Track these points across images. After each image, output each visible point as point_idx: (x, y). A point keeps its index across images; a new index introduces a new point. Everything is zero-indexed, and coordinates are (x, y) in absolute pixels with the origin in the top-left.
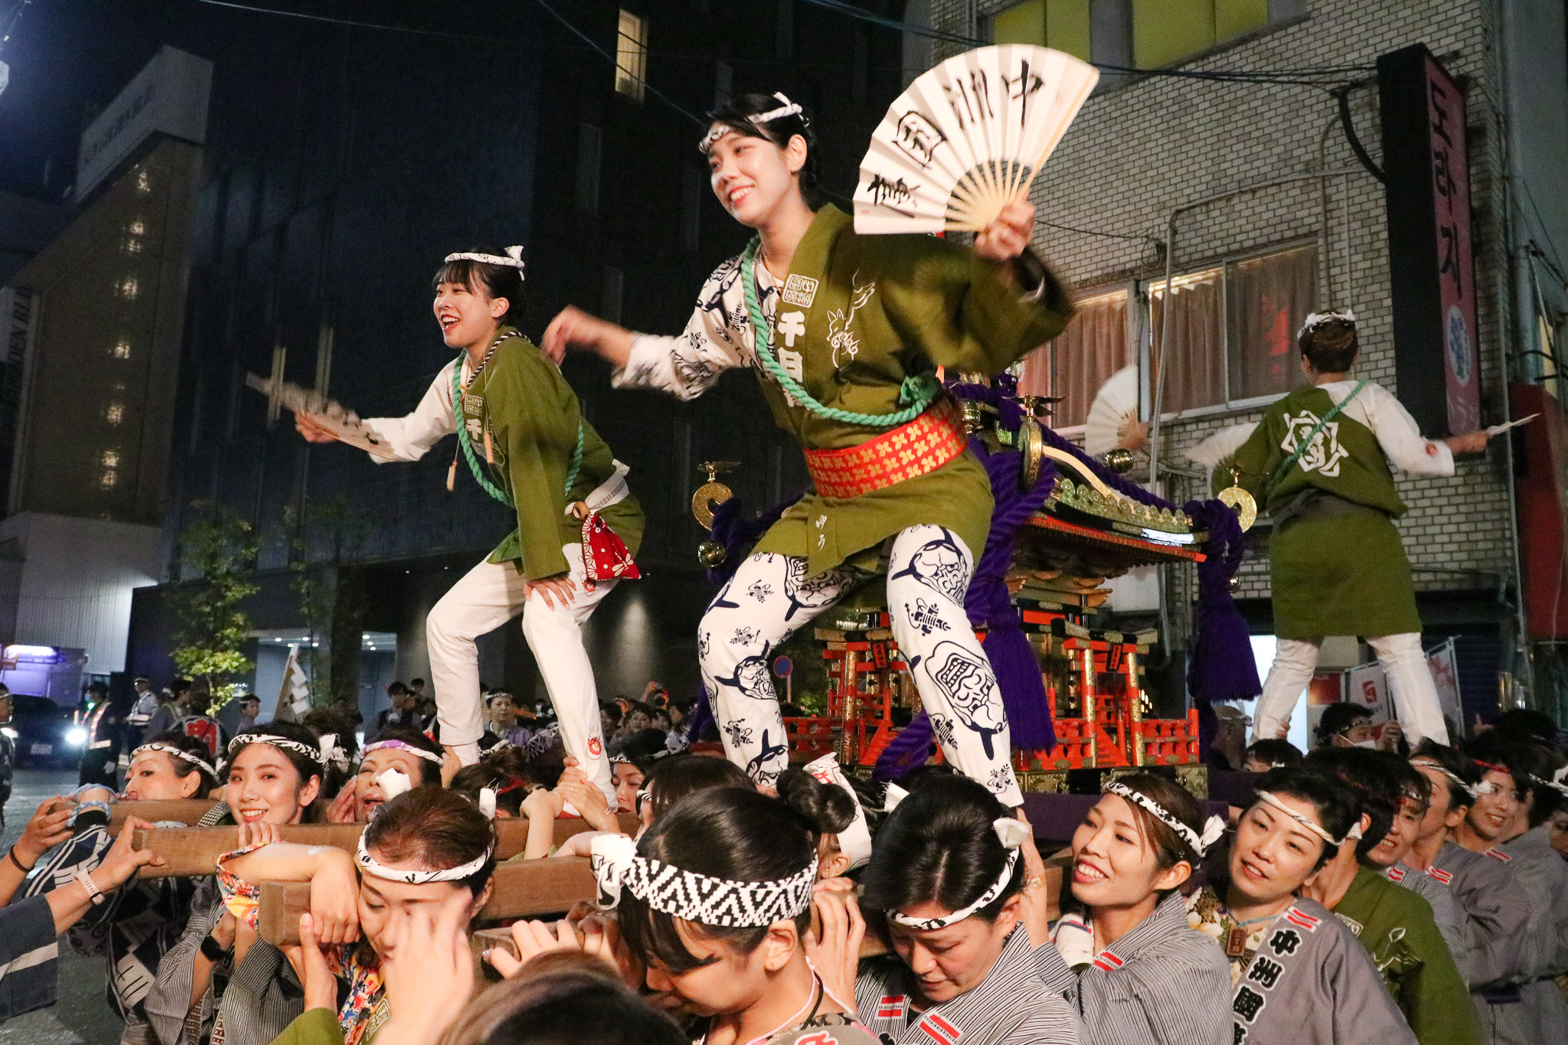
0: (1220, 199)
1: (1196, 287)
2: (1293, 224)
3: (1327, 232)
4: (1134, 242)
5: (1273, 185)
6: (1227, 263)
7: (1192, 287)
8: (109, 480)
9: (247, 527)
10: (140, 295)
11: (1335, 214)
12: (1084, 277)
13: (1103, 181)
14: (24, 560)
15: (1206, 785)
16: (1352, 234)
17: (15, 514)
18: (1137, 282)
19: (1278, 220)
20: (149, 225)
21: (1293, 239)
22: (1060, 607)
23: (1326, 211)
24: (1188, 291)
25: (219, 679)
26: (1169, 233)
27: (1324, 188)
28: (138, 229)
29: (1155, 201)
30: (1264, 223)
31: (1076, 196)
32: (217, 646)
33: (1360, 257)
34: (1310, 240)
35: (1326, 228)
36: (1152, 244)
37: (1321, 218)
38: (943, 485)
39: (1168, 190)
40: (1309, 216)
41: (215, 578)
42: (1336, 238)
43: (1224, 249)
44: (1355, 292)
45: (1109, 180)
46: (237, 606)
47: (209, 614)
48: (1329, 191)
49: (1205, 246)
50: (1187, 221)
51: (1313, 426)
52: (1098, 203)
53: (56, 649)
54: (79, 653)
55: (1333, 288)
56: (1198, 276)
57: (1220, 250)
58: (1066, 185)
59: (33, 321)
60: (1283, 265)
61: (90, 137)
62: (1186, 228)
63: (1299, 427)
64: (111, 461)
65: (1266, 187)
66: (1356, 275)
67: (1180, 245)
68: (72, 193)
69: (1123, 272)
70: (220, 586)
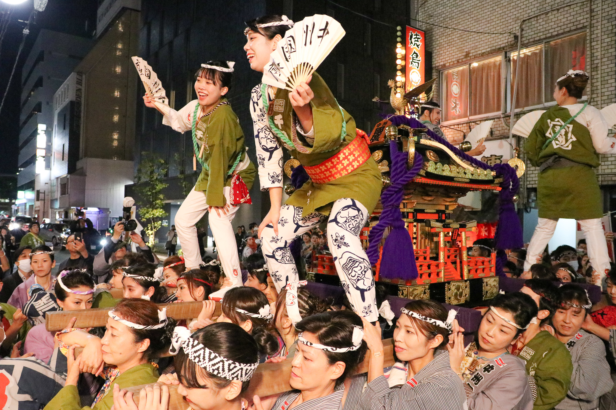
0: (543, 14)
1: (532, 54)
2: (575, 24)
3: (591, 26)
4: (505, 35)
5: (567, 6)
6: (545, 43)
7: (529, 54)
8: (115, 143)
9: (163, 161)
10: (122, 73)
11: (595, 17)
12: (483, 51)
13: (491, 9)
14: (86, 175)
15: (498, 285)
16: (603, 26)
17: (82, 159)
18: (506, 53)
19: (569, 22)
20: (124, 44)
21: (575, 30)
22: (435, 211)
23: (591, 17)
24: (528, 56)
25: (155, 220)
26: (520, 30)
27: (591, 6)
28: (120, 46)
29: (514, 16)
30: (562, 24)
31: (480, 16)
32: (154, 207)
33: (606, 36)
34: (583, 30)
35: (591, 24)
36: (512, 36)
37: (589, 20)
38: (355, 179)
39: (520, 11)
40: (583, 19)
41: (152, 181)
42: (595, 28)
43: (544, 36)
44: (603, 52)
45: (494, 8)
46: (160, 192)
47: (150, 195)
48: (593, 7)
49: (536, 35)
50: (528, 25)
51: (561, 126)
52: (489, 19)
53: (99, 208)
54: (108, 209)
55: (593, 51)
56: (533, 49)
57: (542, 37)
58: (476, 12)
59: (83, 85)
60: (571, 42)
61: (100, 11)
62: (527, 28)
63: (554, 126)
64: (116, 136)
65: (564, 7)
66: (603, 45)
67: (525, 35)
68: (96, 33)
69: (500, 48)
70: (154, 185)
